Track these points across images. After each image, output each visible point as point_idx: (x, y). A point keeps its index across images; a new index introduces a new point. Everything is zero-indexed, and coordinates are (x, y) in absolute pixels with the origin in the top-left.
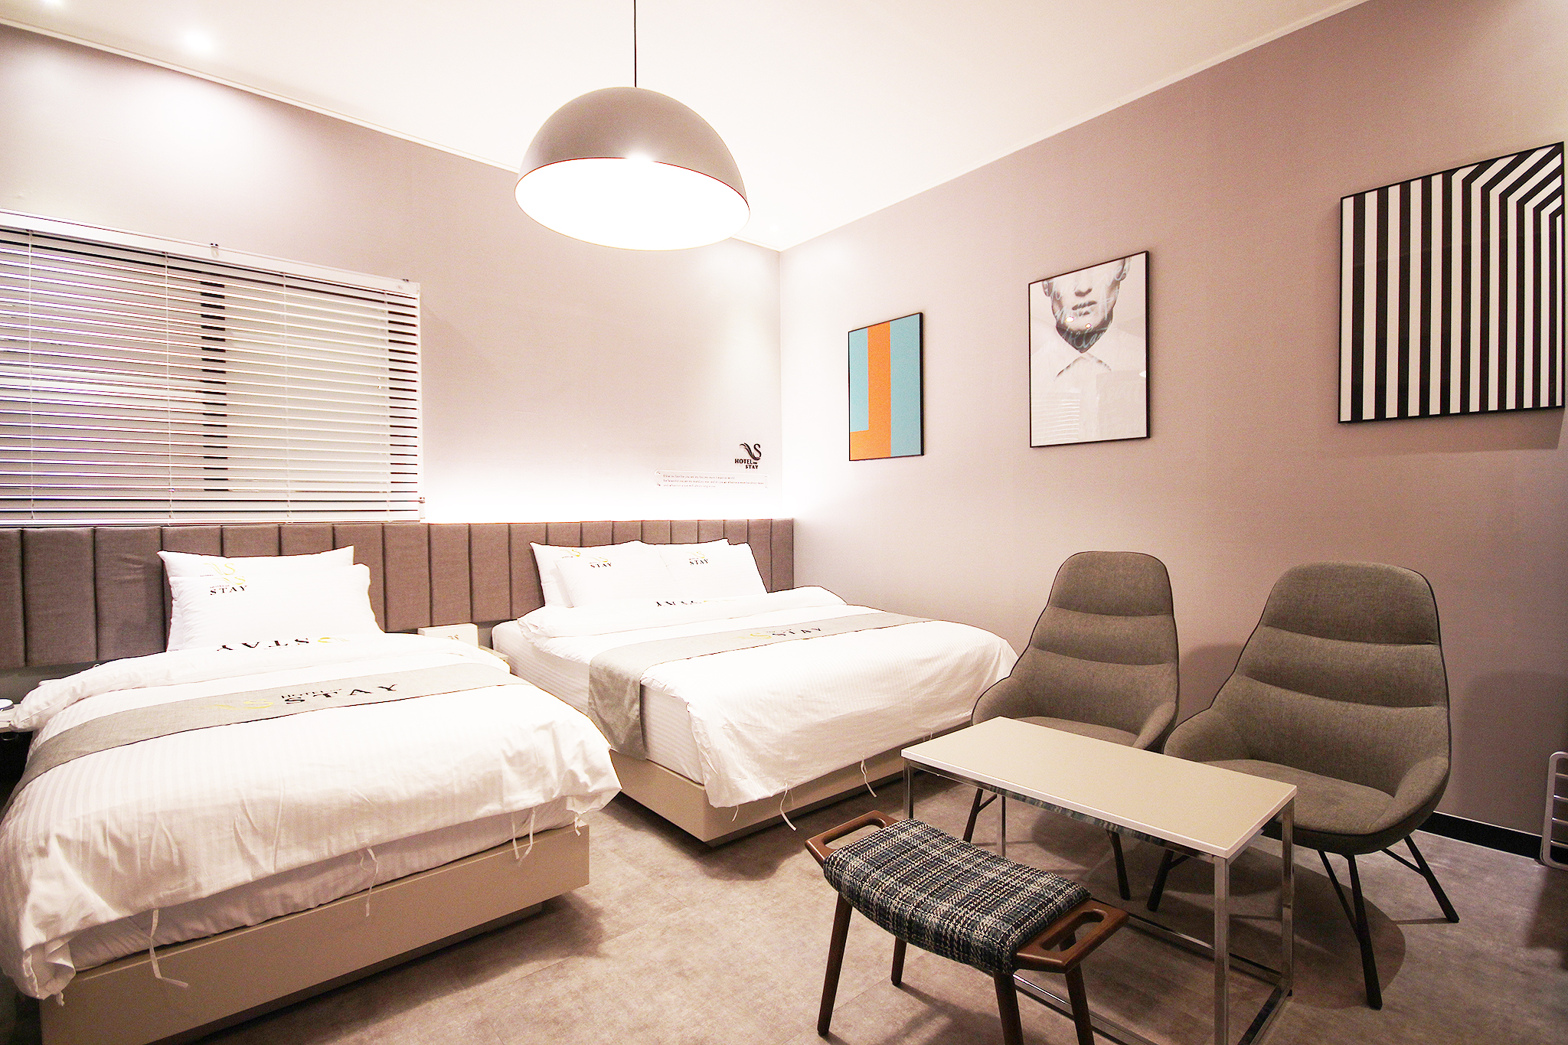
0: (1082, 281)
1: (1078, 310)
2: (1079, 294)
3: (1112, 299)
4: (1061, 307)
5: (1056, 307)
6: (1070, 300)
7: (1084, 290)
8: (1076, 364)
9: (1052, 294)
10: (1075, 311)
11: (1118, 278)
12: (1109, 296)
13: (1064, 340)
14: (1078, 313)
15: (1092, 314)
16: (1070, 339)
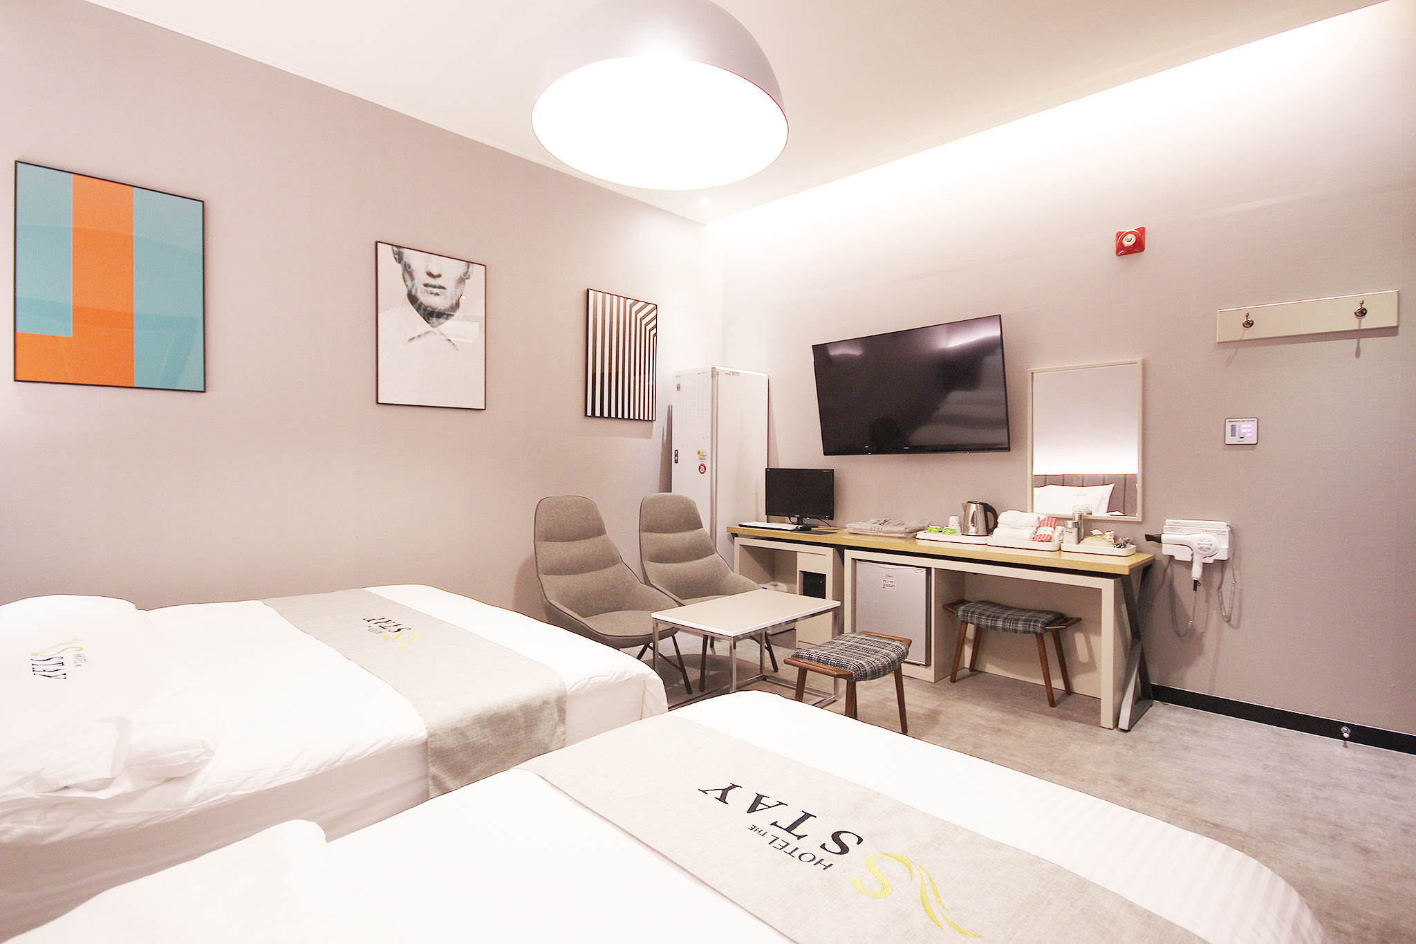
0: (436, 265)
1: (429, 289)
2: (430, 274)
3: (459, 292)
4: (412, 279)
5: (407, 277)
6: (421, 278)
7: (435, 273)
8: (427, 335)
9: (403, 263)
10: (426, 288)
11: (464, 276)
12: (456, 288)
13: (415, 310)
14: (429, 291)
15: (442, 297)
16: (422, 311)
